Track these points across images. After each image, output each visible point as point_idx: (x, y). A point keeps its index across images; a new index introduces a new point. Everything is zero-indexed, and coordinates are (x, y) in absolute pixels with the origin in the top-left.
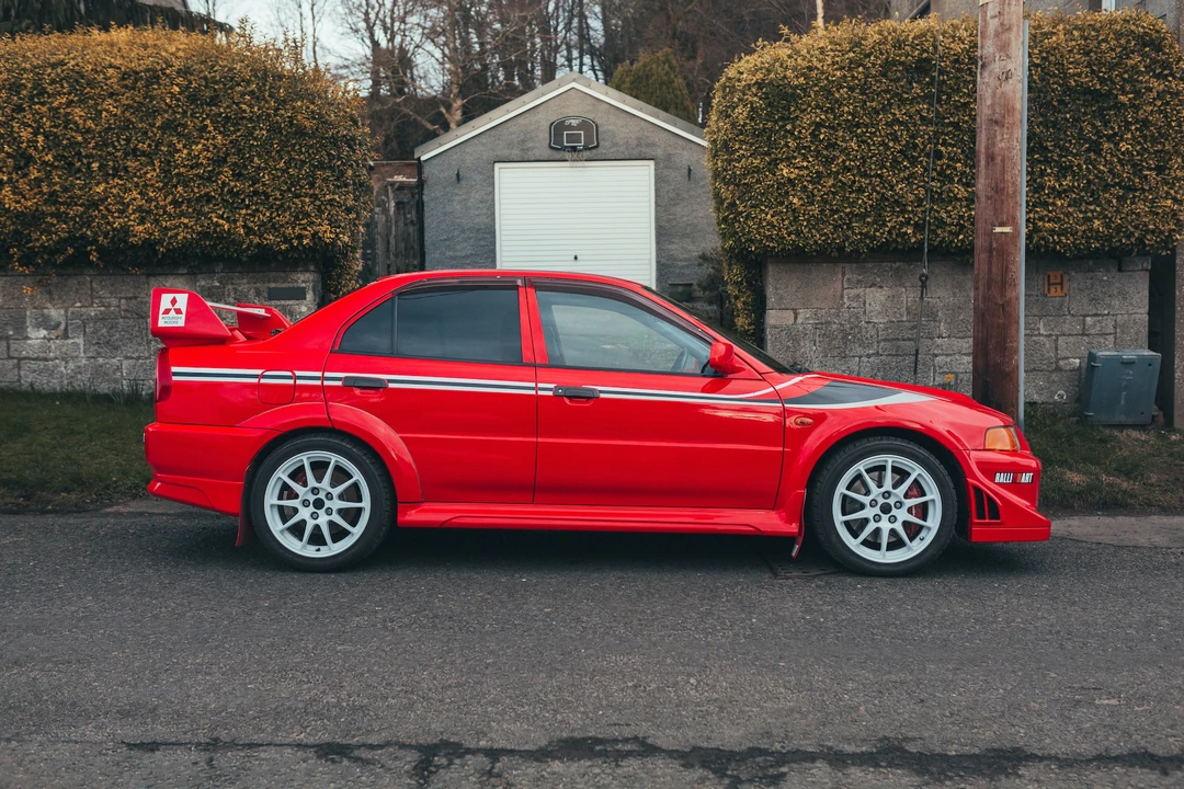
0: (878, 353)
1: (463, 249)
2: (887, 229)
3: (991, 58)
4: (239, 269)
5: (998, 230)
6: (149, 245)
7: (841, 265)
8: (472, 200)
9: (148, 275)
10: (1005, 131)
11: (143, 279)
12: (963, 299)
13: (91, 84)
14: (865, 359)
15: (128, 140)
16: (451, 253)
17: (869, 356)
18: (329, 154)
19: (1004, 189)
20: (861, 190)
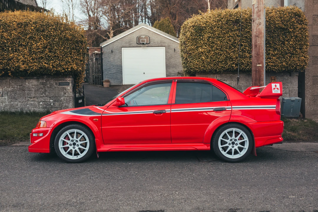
1: (114, 71)
2: (228, 65)
3: (256, 19)
4: (51, 77)
5: (258, 65)
6: (25, 71)
7: (216, 75)
8: (116, 58)
9: (26, 79)
10: (260, 39)
11: (24, 80)
15: (19, 42)
16: (110, 72)
18: (75, 46)
19: (259, 54)
20: (221, 55)
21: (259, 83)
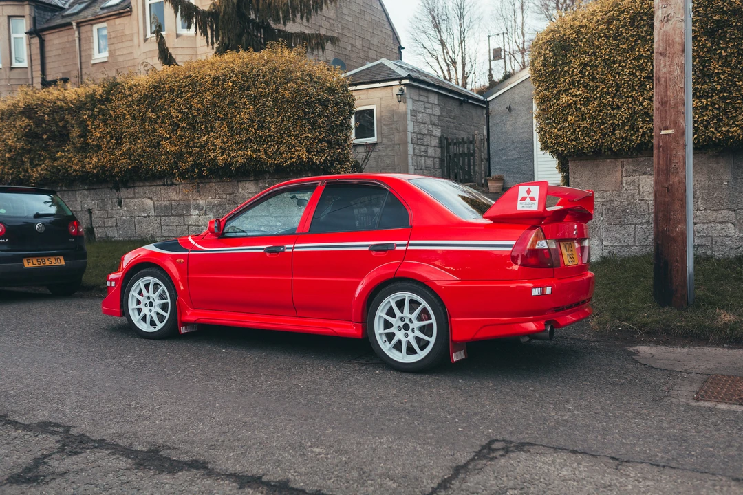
0: (649, 222)
1: (512, 154)
2: (640, 134)
3: (657, 8)
4: (276, 177)
5: (663, 132)
6: (227, 166)
7: (620, 160)
8: (518, 123)
9: (238, 182)
10: (667, 59)
11: (236, 183)
12: (716, 182)
13: (201, 85)
14: (640, 226)
15: (215, 112)
16: (505, 158)
17: (642, 224)
18: (304, 111)
20: (619, 108)
21: (667, 181)
